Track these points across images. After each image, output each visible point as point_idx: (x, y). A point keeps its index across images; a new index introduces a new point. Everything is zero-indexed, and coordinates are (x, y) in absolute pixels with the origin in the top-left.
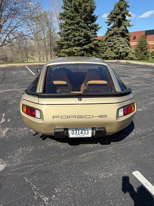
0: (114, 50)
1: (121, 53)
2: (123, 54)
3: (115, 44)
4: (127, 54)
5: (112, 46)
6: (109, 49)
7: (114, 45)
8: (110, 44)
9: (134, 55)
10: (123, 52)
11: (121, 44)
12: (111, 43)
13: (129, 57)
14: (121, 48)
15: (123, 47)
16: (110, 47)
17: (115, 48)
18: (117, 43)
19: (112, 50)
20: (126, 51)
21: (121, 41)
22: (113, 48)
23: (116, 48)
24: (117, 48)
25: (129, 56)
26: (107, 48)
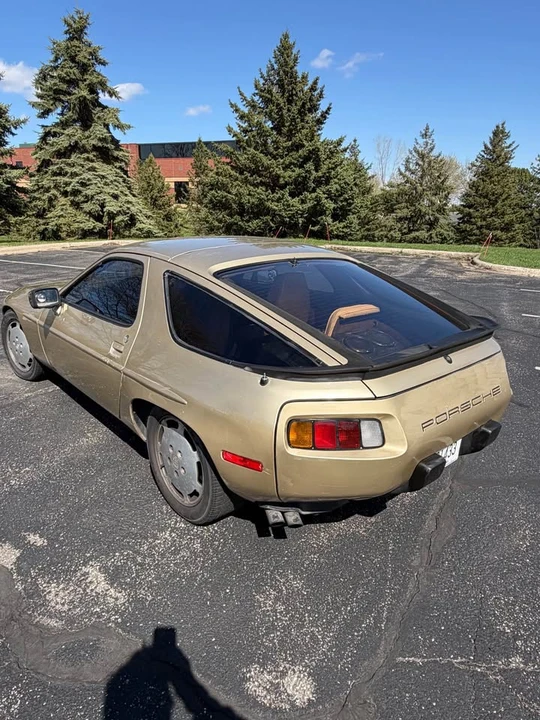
0: (85, 205)
1: (112, 216)
2: (119, 219)
3: (83, 184)
4: (133, 220)
5: (76, 193)
6: (63, 200)
7: (81, 188)
8: (67, 184)
9: (152, 222)
10: (118, 213)
11: (106, 184)
12: (66, 179)
13: (140, 229)
14: (108, 198)
15: (116, 197)
16: (65, 194)
17: (88, 199)
18: (89, 180)
19: (76, 205)
20: (128, 208)
21: (103, 177)
22: (80, 198)
23: (93, 197)
24: (96, 197)
25: (139, 225)
26: (56, 197)
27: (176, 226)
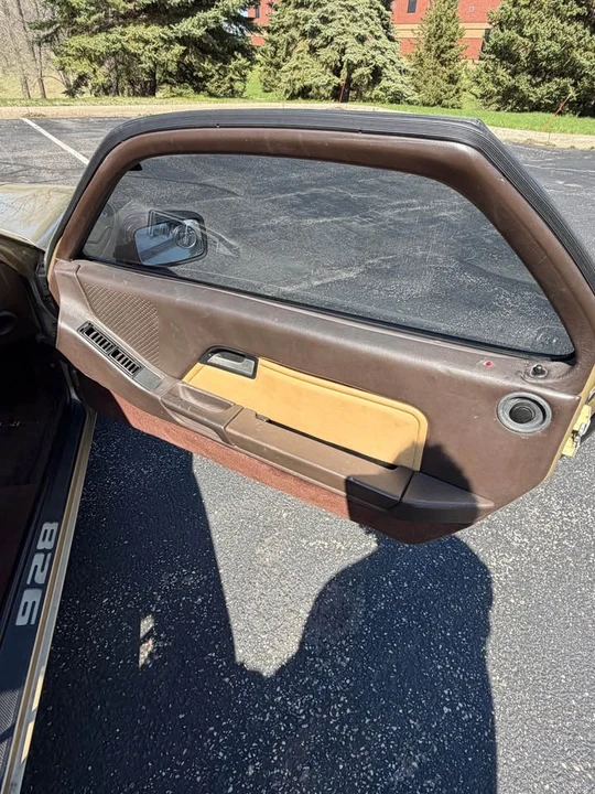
0: (321, 52)
1: (352, 67)
2: (359, 71)
3: (325, 20)
4: (377, 74)
5: (315, 32)
6: (303, 45)
7: (320, 25)
8: (306, 20)
9: (407, 79)
10: (360, 64)
11: (354, 20)
12: (308, 12)
13: (385, 89)
14: (351, 41)
15: (361, 39)
16: (304, 34)
17: (329, 41)
18: (333, 13)
19: (313, 50)
20: (373, 57)
21: (353, 8)
22: (319, 41)
23: (332, 39)
24: (336, 40)
25: (384, 83)
26: (294, 39)
27: (457, 92)
